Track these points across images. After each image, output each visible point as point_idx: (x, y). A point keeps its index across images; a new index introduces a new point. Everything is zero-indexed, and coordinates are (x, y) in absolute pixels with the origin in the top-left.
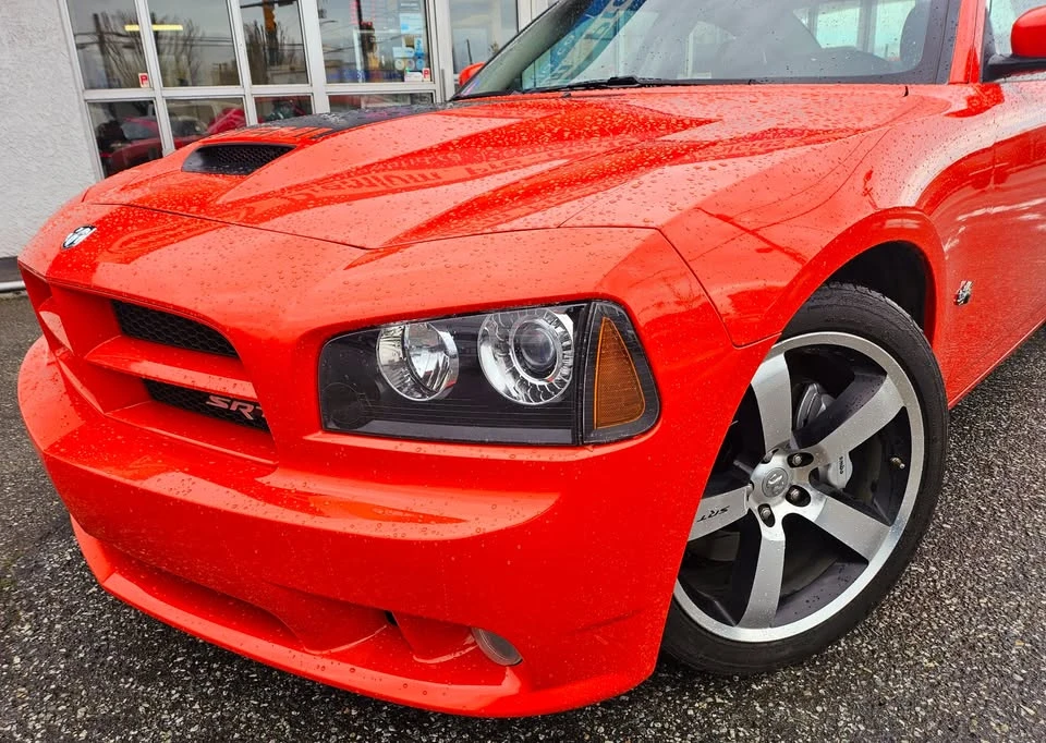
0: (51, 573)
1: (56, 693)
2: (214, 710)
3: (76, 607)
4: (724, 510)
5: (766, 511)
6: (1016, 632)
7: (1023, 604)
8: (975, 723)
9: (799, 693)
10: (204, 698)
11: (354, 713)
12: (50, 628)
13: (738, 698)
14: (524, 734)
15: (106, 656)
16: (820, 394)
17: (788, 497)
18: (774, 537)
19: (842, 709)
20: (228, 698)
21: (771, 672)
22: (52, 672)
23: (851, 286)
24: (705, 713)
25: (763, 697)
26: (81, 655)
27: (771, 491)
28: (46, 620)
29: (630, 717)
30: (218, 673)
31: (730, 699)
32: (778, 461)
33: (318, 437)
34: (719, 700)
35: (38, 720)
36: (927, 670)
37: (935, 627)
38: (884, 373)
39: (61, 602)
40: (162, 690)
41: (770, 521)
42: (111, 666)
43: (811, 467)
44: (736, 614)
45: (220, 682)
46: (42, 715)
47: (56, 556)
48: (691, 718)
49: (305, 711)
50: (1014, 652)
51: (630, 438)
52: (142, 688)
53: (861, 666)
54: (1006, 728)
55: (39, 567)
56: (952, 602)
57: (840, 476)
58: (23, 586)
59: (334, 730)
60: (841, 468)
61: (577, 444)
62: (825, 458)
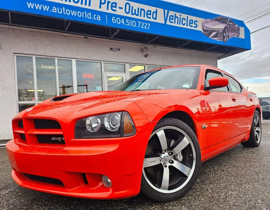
4: (155, 161)
5: (165, 164)
7: (225, 191)
8: (210, 208)
9: (175, 205)
16: (174, 142)
17: (169, 162)
18: (167, 170)
19: (183, 207)
22: (4, 209)
25: (167, 206)
27: (166, 160)
28: (2, 202)
31: (160, 206)
32: (166, 154)
33: (73, 140)
36: (203, 201)
37: (206, 194)
38: (184, 136)
41: (166, 166)
43: (173, 155)
44: (160, 186)
51: (131, 136)
57: (180, 158)
60: (180, 156)
61: (121, 137)
62: (175, 153)
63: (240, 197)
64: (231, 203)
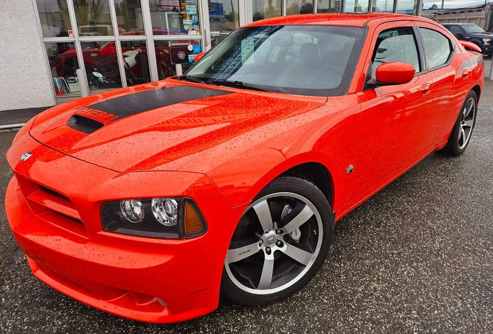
0: (18, 265)
1: (17, 312)
2: (72, 320)
3: (27, 279)
4: (249, 251)
5: (268, 249)
6: (360, 290)
7: (367, 279)
8: (332, 323)
9: (278, 312)
10: (69, 315)
11: (122, 320)
12: (16, 287)
13: (257, 314)
14: (180, 328)
15: (36, 299)
17: (277, 244)
18: (269, 258)
19: (290, 318)
20: (78, 315)
21: (272, 305)
22: (16, 304)
23: (290, 177)
24: (244, 319)
25: (265, 314)
26: (27, 298)
27: (270, 243)
28: (15, 284)
29: (218, 321)
30: (76, 306)
31: (254, 314)
32: (272, 233)
33: (102, 233)
34: (250, 315)
35: (10, 322)
36: (324, 304)
37: (334, 288)
38: (306, 204)
39: (21, 277)
40: (55, 311)
41: (269, 253)
42: (37, 302)
43: (283, 234)
45: (76, 309)
46: (12, 320)
47: (20, 258)
48: (238, 321)
49: (105, 320)
50: (356, 297)
51: (198, 237)
52: (48, 311)
53: (303, 302)
54: (342, 325)
55: (13, 262)
56: (343, 277)
57: (297, 236)
58: (7, 270)
59: (114, 326)
60: (296, 233)
61: (180, 239)
62: (287, 232)
63: (386, 298)
64: (367, 312)
